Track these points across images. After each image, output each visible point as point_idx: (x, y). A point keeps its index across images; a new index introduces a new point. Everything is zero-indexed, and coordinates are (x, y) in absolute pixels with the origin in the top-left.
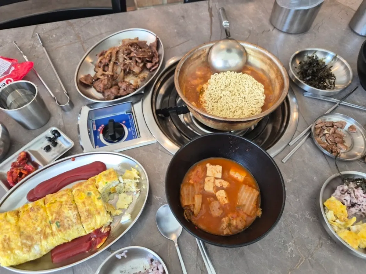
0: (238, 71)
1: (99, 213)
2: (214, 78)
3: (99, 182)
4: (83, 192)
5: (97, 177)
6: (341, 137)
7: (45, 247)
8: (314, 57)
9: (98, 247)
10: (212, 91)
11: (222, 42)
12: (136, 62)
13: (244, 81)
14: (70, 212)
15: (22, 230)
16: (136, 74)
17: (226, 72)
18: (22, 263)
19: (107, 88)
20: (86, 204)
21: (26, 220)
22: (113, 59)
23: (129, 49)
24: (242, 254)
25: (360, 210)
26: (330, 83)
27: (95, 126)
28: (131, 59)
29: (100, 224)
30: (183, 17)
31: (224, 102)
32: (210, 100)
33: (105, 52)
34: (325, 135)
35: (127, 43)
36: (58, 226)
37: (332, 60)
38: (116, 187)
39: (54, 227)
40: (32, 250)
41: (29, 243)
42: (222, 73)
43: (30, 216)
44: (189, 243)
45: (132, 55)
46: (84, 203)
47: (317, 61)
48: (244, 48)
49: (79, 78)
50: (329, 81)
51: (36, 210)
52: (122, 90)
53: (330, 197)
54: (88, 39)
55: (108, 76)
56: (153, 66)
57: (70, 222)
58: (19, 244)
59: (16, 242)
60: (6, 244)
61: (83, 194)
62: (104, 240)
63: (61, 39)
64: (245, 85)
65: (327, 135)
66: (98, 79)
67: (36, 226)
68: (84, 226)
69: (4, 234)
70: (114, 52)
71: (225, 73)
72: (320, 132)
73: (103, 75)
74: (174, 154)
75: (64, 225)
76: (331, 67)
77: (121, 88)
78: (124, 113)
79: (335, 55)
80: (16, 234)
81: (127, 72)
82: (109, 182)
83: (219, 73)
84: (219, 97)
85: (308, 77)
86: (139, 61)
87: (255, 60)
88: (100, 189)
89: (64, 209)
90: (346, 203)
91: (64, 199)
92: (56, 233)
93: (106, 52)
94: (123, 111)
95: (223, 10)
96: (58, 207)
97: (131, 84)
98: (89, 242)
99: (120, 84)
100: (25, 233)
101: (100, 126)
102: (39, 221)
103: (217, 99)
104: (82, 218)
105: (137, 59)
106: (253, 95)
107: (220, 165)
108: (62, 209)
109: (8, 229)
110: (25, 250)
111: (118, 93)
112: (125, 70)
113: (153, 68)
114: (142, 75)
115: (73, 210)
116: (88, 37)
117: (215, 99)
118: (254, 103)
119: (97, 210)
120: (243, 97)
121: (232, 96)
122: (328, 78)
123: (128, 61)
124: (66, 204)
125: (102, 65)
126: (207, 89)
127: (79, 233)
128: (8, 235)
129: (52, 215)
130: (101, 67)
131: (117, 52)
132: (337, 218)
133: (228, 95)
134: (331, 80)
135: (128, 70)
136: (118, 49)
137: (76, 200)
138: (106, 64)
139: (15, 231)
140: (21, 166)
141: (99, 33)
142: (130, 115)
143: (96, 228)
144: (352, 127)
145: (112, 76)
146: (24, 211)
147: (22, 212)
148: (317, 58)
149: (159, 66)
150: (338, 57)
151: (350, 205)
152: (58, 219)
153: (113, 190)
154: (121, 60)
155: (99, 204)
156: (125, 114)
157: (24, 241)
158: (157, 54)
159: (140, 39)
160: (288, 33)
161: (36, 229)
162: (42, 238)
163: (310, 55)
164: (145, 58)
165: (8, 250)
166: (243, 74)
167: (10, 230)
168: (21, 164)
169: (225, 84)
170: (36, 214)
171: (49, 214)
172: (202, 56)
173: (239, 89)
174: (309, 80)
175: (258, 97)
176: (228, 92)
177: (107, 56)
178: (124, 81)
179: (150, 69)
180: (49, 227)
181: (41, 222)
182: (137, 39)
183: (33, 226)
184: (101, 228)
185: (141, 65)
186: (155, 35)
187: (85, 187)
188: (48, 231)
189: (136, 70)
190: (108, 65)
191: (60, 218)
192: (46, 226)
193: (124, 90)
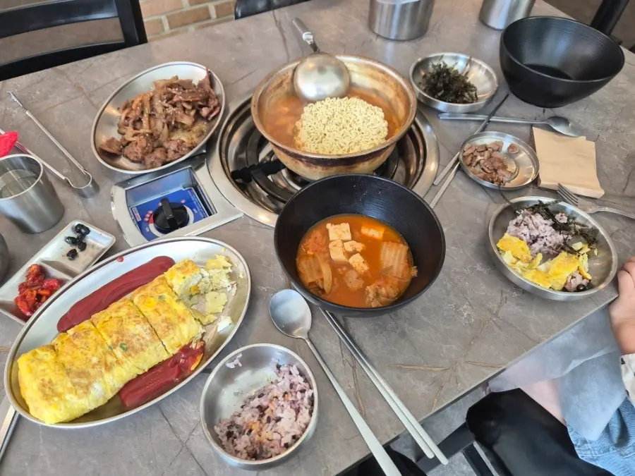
0: (342, 97)
1: (184, 320)
2: (309, 111)
3: (171, 279)
4: (152, 297)
5: (167, 274)
6: (501, 161)
7: (112, 384)
8: (442, 66)
9: (192, 368)
10: (310, 128)
11: (308, 60)
12: (184, 109)
13: (352, 107)
14: (138, 327)
15: (68, 366)
16: (188, 127)
17: (324, 100)
18: (77, 416)
19: (147, 153)
20: (161, 311)
21: (70, 352)
22: (147, 110)
23: (169, 93)
24: (403, 335)
25: (545, 245)
26: (471, 96)
27: (137, 214)
28: (174, 105)
29: (189, 337)
30: (240, 38)
31: (331, 140)
32: (310, 140)
33: (130, 101)
34: (478, 163)
35: (161, 84)
36: (125, 350)
37: (467, 65)
38: (198, 283)
39: (118, 352)
40: (92, 391)
41: (84, 381)
42: (318, 104)
43: (75, 346)
44: (326, 337)
45: (175, 99)
46: (156, 311)
47: (448, 70)
48: (342, 63)
49: (98, 146)
50: (469, 94)
51: (83, 335)
52: (173, 152)
53: (503, 235)
54: (95, 90)
55: (144, 135)
56: (211, 113)
57: (142, 341)
58: (70, 385)
59: (63, 384)
60: (47, 390)
61: (151, 299)
62: (199, 358)
63: (50, 96)
64: (355, 113)
65: (482, 162)
66: (129, 143)
67: (89, 356)
68: (164, 343)
69: (41, 378)
70: (147, 99)
71: (323, 102)
72: (471, 160)
73: (135, 135)
74: (274, 226)
75: (133, 348)
76: (467, 73)
77: (169, 151)
78: (180, 188)
79: (468, 58)
80: (61, 372)
81: (174, 127)
82: (188, 276)
83: (314, 102)
84: (323, 135)
85: (440, 91)
86: (189, 107)
87: (361, 78)
88: (176, 289)
89: (128, 325)
90: (524, 238)
91: (123, 312)
92: (125, 359)
93: (133, 102)
94: (178, 185)
95: (298, 20)
96: (117, 324)
97: (183, 142)
98: (177, 366)
99: (166, 145)
100: (74, 369)
101: (147, 213)
102: (93, 348)
103: (321, 137)
104: (159, 332)
105: (185, 105)
106: (369, 124)
107: (346, 222)
108: (125, 326)
109: (44, 370)
110: (80, 391)
111: (167, 157)
112: (169, 124)
113: (212, 116)
114: (196, 128)
115: (142, 323)
116: (95, 87)
117: (316, 139)
118: (374, 133)
119: (179, 317)
120: (357, 129)
121: (340, 130)
122: (466, 91)
123: (171, 110)
124: (129, 318)
125: (131, 121)
126: (302, 126)
127: (158, 356)
128: (47, 379)
129: (111, 337)
130: (130, 125)
131: (151, 99)
132: (518, 259)
133: (335, 129)
134: (471, 93)
135: (173, 123)
136: (152, 94)
137: (142, 310)
138: (138, 119)
139: (57, 369)
140: (36, 286)
141: (111, 78)
142: (190, 190)
143: (183, 344)
144: (511, 147)
145: (151, 135)
146: (63, 343)
147: (60, 343)
148: (445, 66)
149: (220, 109)
150: (473, 59)
151: (531, 241)
152: (122, 340)
153: (194, 290)
154: (160, 110)
155: (180, 308)
156: (181, 190)
157: (76, 380)
158: (213, 93)
159: (181, 78)
160: (397, 40)
161: (90, 360)
162: (103, 370)
163: (436, 63)
164: (197, 101)
165: (53, 396)
166: (349, 98)
167: (48, 371)
168: (36, 281)
169: (327, 116)
170: (84, 340)
171: (105, 336)
172: (285, 84)
173: (348, 119)
174: (442, 95)
175: (377, 125)
176: (334, 126)
177: (137, 106)
178: (171, 140)
179: (208, 117)
180: (111, 354)
181: (96, 349)
182: (177, 78)
183: (84, 357)
184: (190, 343)
185: (193, 113)
186: (205, 68)
187: (152, 289)
188: (110, 359)
189: (187, 121)
190: (140, 120)
191: (125, 338)
192: (105, 353)
193: (175, 152)
